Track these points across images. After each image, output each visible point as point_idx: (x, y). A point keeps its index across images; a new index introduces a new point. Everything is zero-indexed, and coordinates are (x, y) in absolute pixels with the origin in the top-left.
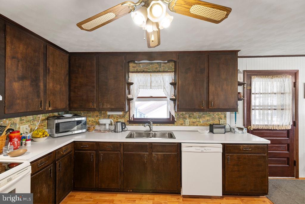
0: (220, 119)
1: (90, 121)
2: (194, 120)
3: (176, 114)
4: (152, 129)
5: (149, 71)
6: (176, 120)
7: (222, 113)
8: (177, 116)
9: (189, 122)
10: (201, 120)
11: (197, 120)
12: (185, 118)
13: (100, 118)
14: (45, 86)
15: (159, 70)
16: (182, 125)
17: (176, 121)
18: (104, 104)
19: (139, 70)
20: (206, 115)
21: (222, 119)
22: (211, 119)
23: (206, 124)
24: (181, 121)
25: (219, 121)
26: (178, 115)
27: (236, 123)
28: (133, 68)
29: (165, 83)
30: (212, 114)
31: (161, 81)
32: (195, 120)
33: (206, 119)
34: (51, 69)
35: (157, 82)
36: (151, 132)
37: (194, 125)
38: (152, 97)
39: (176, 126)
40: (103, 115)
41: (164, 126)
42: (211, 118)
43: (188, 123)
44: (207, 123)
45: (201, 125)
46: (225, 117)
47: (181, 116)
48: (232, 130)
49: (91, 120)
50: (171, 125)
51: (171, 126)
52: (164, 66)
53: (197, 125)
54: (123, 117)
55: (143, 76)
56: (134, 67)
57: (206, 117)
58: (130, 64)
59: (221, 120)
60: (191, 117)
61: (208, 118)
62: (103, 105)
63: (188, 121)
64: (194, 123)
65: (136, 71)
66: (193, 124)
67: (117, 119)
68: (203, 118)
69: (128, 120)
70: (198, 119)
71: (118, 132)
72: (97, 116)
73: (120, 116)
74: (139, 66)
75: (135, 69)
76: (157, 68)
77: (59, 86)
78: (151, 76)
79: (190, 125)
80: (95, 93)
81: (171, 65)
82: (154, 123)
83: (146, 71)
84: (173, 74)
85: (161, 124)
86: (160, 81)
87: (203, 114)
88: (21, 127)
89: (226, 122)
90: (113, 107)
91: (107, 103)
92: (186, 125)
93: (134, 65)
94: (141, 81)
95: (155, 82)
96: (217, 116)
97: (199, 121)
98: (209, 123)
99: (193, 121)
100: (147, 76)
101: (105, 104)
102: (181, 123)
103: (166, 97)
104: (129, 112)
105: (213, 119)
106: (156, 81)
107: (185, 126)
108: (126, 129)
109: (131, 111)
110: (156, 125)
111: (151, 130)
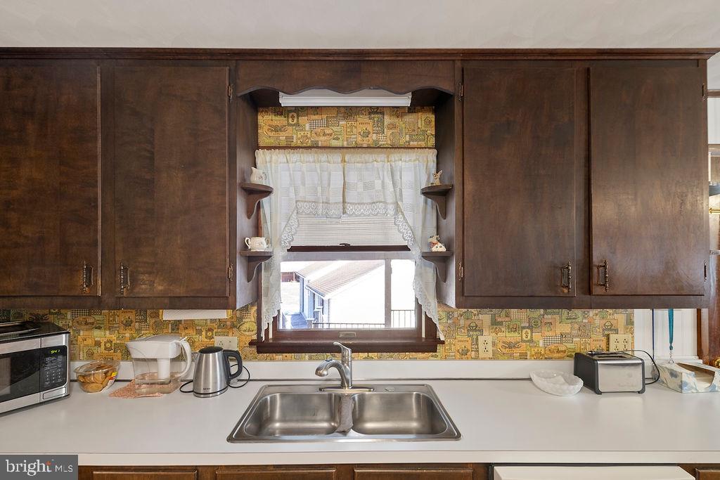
0: (610, 329)
1: (98, 344)
2: (513, 337)
3: (443, 315)
4: (348, 377)
5: (335, 143)
6: (442, 338)
8: (445, 320)
9: (494, 344)
10: (536, 336)
11: (524, 336)
12: (478, 329)
13: (139, 330)
15: (376, 141)
16: (464, 354)
17: (443, 343)
18: (141, 277)
19: (296, 142)
20: (557, 317)
21: (616, 331)
22: (574, 332)
23: (558, 351)
24: (461, 340)
25: (604, 339)
26: (449, 318)
28: (272, 134)
29: (401, 190)
30: (579, 315)
31: (383, 182)
32: (516, 334)
33: (558, 332)
35: (368, 186)
36: (347, 391)
37: (511, 357)
38: (346, 248)
39: (441, 359)
40: (151, 321)
41: (395, 359)
42: (576, 326)
43: (490, 348)
44: (562, 348)
45: (539, 356)
46: (630, 322)
47: (462, 322)
48: (664, 376)
49: (103, 340)
50: (420, 355)
51: (424, 359)
52: (393, 126)
53: (523, 357)
54: (233, 326)
55: (314, 162)
56: (276, 129)
57: (557, 323)
58: (260, 117)
59: (613, 337)
60: (501, 323)
61: (565, 328)
62: (134, 282)
63: (487, 338)
64: (510, 347)
65: (283, 144)
66: (508, 351)
67: (209, 334)
68: (545, 329)
69: (255, 337)
70: (526, 334)
71: (206, 394)
72: (128, 324)
73: (221, 323)
74: (298, 125)
75: (282, 138)
76: (366, 134)
78: (343, 161)
79: (495, 357)
80: (96, 231)
81: (421, 124)
82: (356, 349)
83: (325, 144)
84: (432, 155)
85: (385, 354)
86: (380, 182)
89: (633, 343)
90: (179, 291)
91: (150, 273)
92: (481, 354)
93: (275, 123)
94: (304, 184)
95: (360, 185)
96: (598, 321)
97: (531, 341)
98: (569, 345)
99: (508, 340)
100: (329, 162)
101: (145, 277)
102: (460, 346)
103: (405, 248)
104: (255, 308)
105: (584, 331)
106: (364, 184)
107: (477, 358)
108: (244, 375)
109: (267, 302)
110: (365, 358)
111: (344, 382)
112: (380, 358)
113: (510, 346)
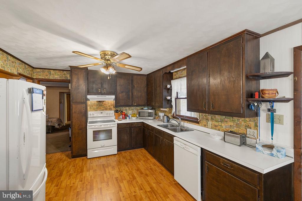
0: (248, 127)
2: (216, 124)
5: (183, 76)
7: (251, 119)
9: (212, 125)
10: (223, 124)
11: (219, 124)
12: (207, 120)
14: (132, 94)
16: (205, 126)
19: (178, 77)
20: (229, 120)
21: (250, 128)
22: (235, 126)
24: (204, 122)
27: (272, 139)
30: (236, 120)
33: (229, 124)
34: (135, 86)
37: (216, 129)
39: (201, 126)
42: (235, 124)
43: (211, 126)
44: (230, 130)
45: (223, 131)
46: (256, 126)
47: (205, 117)
50: (197, 124)
53: (219, 130)
57: (229, 122)
59: (248, 130)
60: (213, 119)
61: (232, 124)
63: (210, 123)
65: (176, 78)
68: (225, 123)
70: (220, 123)
77: (140, 93)
78: (181, 80)
79: (212, 128)
83: (181, 76)
87: (225, 118)
88: (129, 111)
93: (175, 74)
96: (243, 123)
97: (221, 126)
98: (233, 129)
100: (179, 81)
102: (204, 124)
105: (238, 126)
107: (208, 128)
109: (173, 109)
112: (190, 123)
113: (216, 126)
